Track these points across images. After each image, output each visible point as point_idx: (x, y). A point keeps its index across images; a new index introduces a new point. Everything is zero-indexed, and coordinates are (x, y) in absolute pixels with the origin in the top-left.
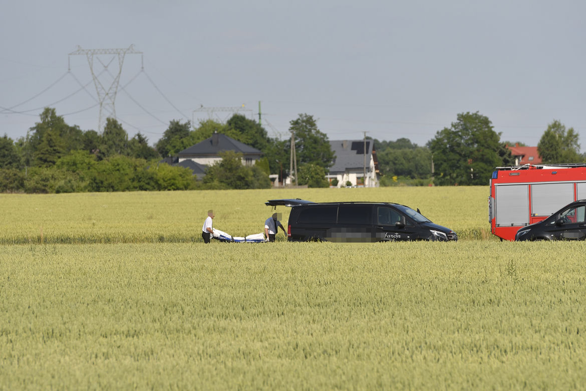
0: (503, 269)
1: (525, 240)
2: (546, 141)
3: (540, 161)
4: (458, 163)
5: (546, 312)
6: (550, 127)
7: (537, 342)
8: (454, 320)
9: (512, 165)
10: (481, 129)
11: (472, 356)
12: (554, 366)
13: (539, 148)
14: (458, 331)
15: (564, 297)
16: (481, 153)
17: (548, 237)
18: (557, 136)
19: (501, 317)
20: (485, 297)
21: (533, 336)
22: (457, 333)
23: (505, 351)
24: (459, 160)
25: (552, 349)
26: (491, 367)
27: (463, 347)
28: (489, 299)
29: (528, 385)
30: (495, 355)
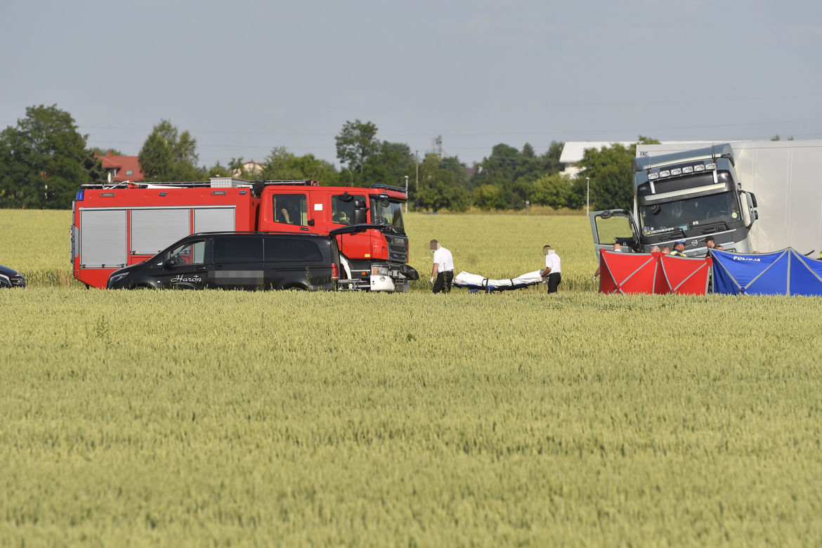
0: (90, 328)
1: (121, 288)
2: (151, 149)
3: (141, 176)
4: (26, 176)
5: (150, 390)
6: (156, 130)
7: (137, 432)
8: (20, 400)
9: (102, 181)
10: (59, 130)
11: (45, 452)
12: (161, 466)
13: (141, 159)
14: (26, 415)
15: (176, 369)
16: (59, 163)
17: (152, 283)
18: (166, 142)
19: (88, 396)
20: (65, 367)
21: (131, 424)
22: (24, 418)
23: (93, 445)
24: (28, 173)
25: (158, 442)
26: (73, 466)
27: (32, 438)
28: (70, 370)
29: (124, 493)
30: (77, 449)
